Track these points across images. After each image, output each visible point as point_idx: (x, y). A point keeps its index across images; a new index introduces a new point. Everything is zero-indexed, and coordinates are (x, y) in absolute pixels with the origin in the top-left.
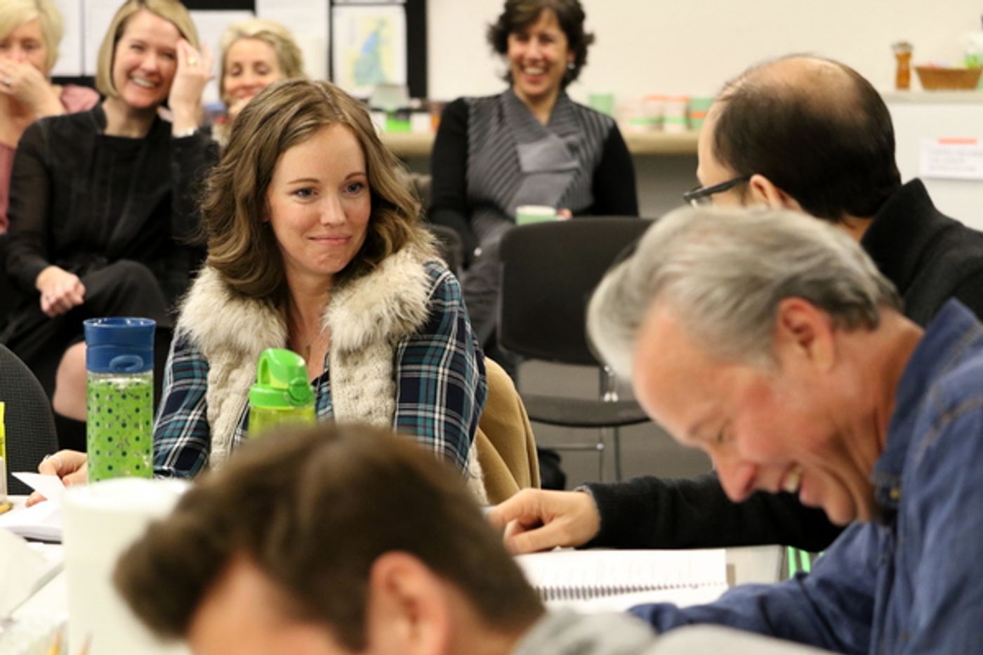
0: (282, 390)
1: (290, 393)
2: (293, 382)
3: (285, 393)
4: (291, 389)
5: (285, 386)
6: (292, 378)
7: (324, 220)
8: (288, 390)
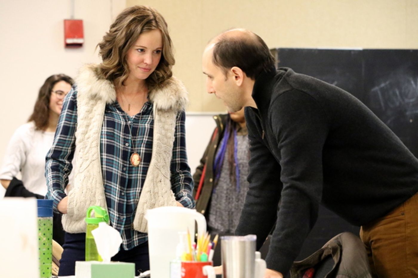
0: (101, 218)
1: (104, 219)
2: (105, 215)
3: (103, 219)
4: (104, 217)
5: (102, 216)
6: (104, 214)
7: (145, 62)
8: (103, 218)
